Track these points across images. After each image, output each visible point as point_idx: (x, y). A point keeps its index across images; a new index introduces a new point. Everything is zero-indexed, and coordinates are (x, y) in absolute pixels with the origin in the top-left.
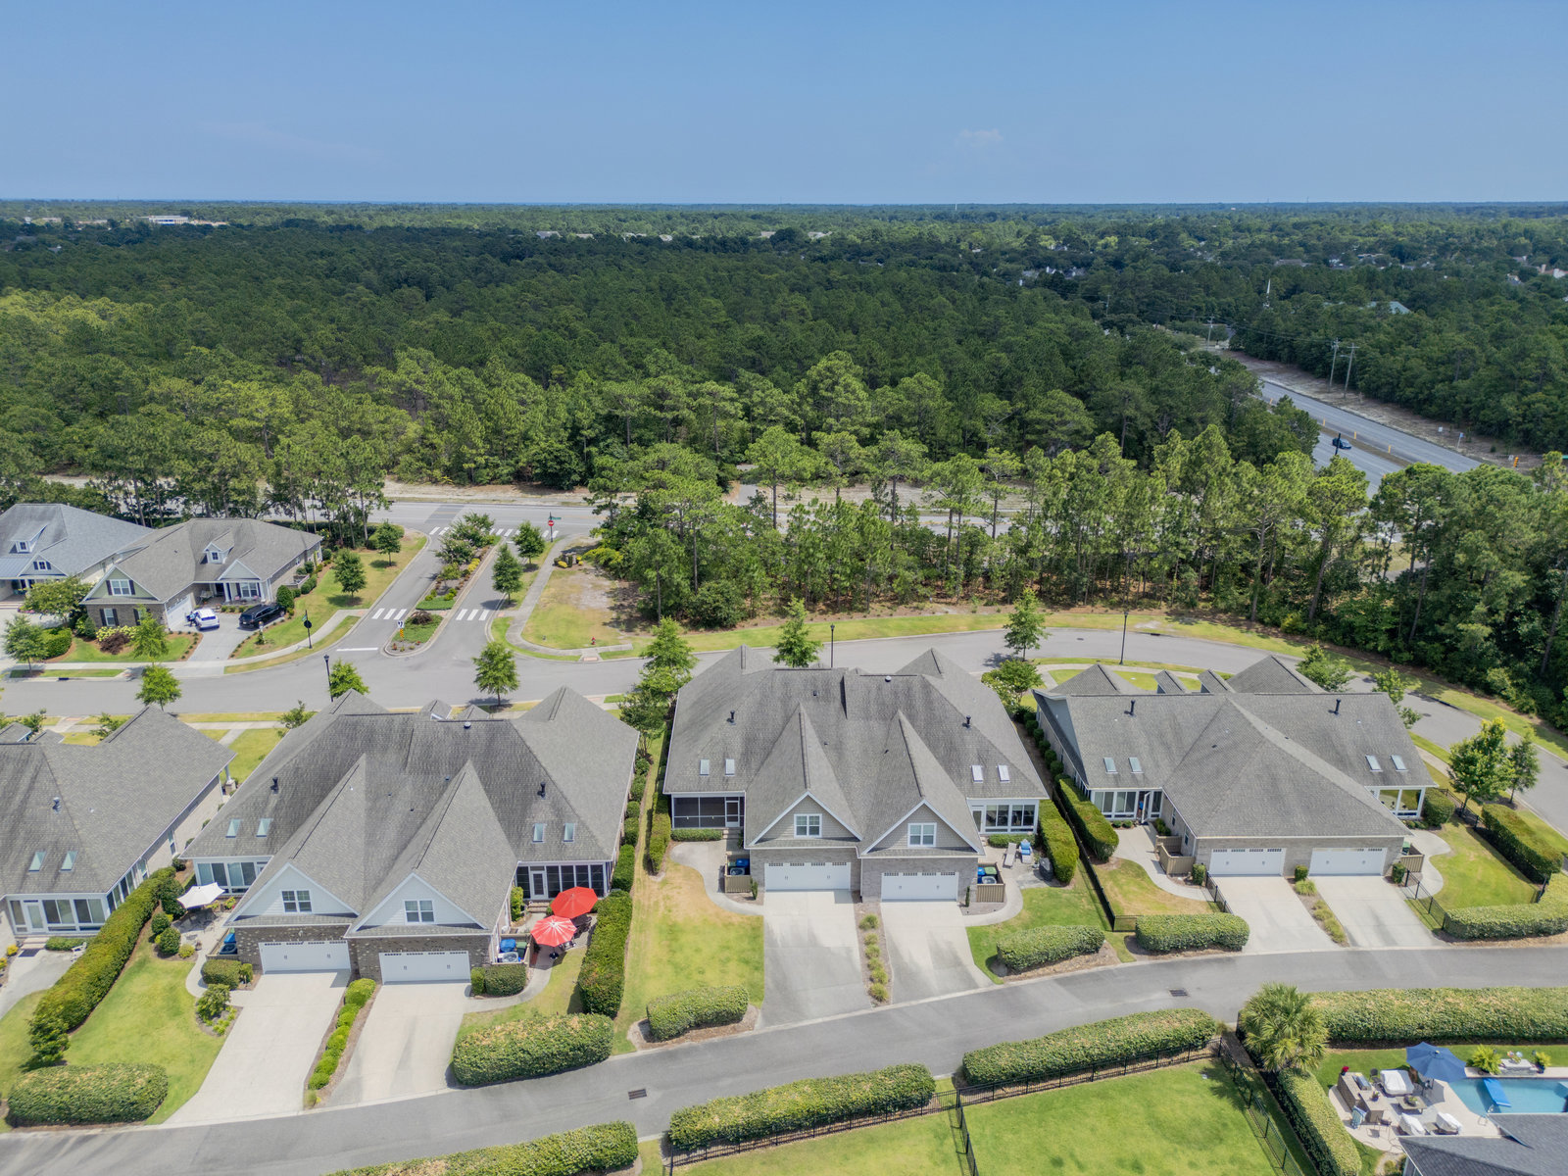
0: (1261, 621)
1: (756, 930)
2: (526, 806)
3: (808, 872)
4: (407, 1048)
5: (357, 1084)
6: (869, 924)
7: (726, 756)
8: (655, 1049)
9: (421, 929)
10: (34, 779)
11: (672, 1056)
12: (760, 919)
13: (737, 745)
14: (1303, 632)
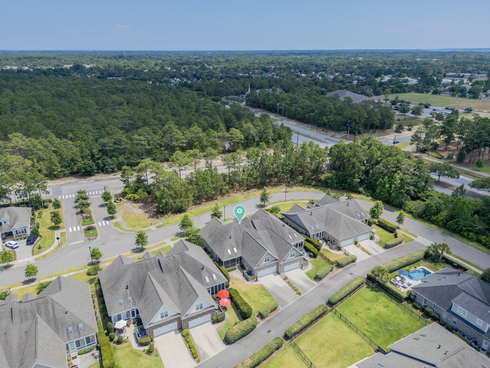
0: (307, 184)
1: (263, 288)
2: (200, 274)
3: (267, 271)
4: (209, 341)
5: (205, 354)
6: (285, 279)
7: (233, 248)
8: (264, 321)
9: (200, 311)
11: (269, 321)
12: (261, 285)
13: (234, 244)
14: (316, 186)
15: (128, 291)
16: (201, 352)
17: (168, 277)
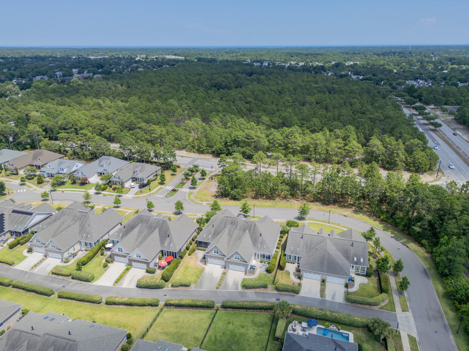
0: (376, 216)
1: (203, 270)
2: (165, 238)
3: (216, 261)
4: (132, 279)
5: (122, 283)
6: (224, 273)
7: (210, 234)
8: (172, 288)
9: (138, 259)
10: (87, 220)
11: (174, 290)
12: (204, 268)
13: (213, 232)
15: (124, 229)
16: (121, 282)
17: (145, 232)
